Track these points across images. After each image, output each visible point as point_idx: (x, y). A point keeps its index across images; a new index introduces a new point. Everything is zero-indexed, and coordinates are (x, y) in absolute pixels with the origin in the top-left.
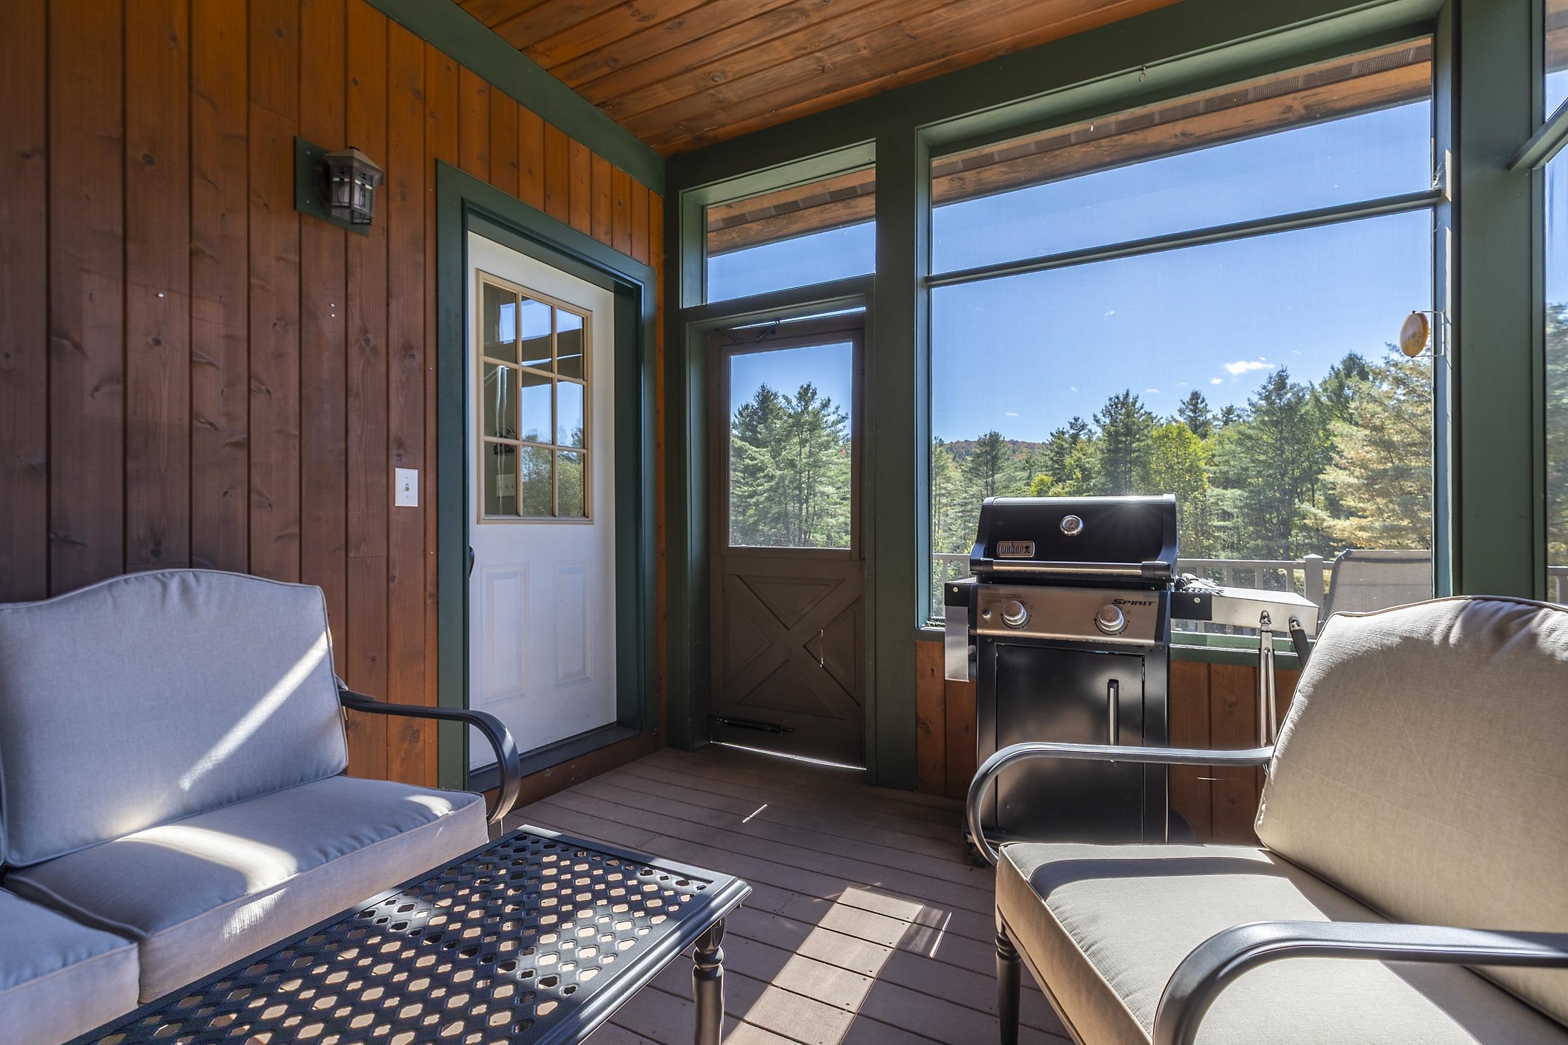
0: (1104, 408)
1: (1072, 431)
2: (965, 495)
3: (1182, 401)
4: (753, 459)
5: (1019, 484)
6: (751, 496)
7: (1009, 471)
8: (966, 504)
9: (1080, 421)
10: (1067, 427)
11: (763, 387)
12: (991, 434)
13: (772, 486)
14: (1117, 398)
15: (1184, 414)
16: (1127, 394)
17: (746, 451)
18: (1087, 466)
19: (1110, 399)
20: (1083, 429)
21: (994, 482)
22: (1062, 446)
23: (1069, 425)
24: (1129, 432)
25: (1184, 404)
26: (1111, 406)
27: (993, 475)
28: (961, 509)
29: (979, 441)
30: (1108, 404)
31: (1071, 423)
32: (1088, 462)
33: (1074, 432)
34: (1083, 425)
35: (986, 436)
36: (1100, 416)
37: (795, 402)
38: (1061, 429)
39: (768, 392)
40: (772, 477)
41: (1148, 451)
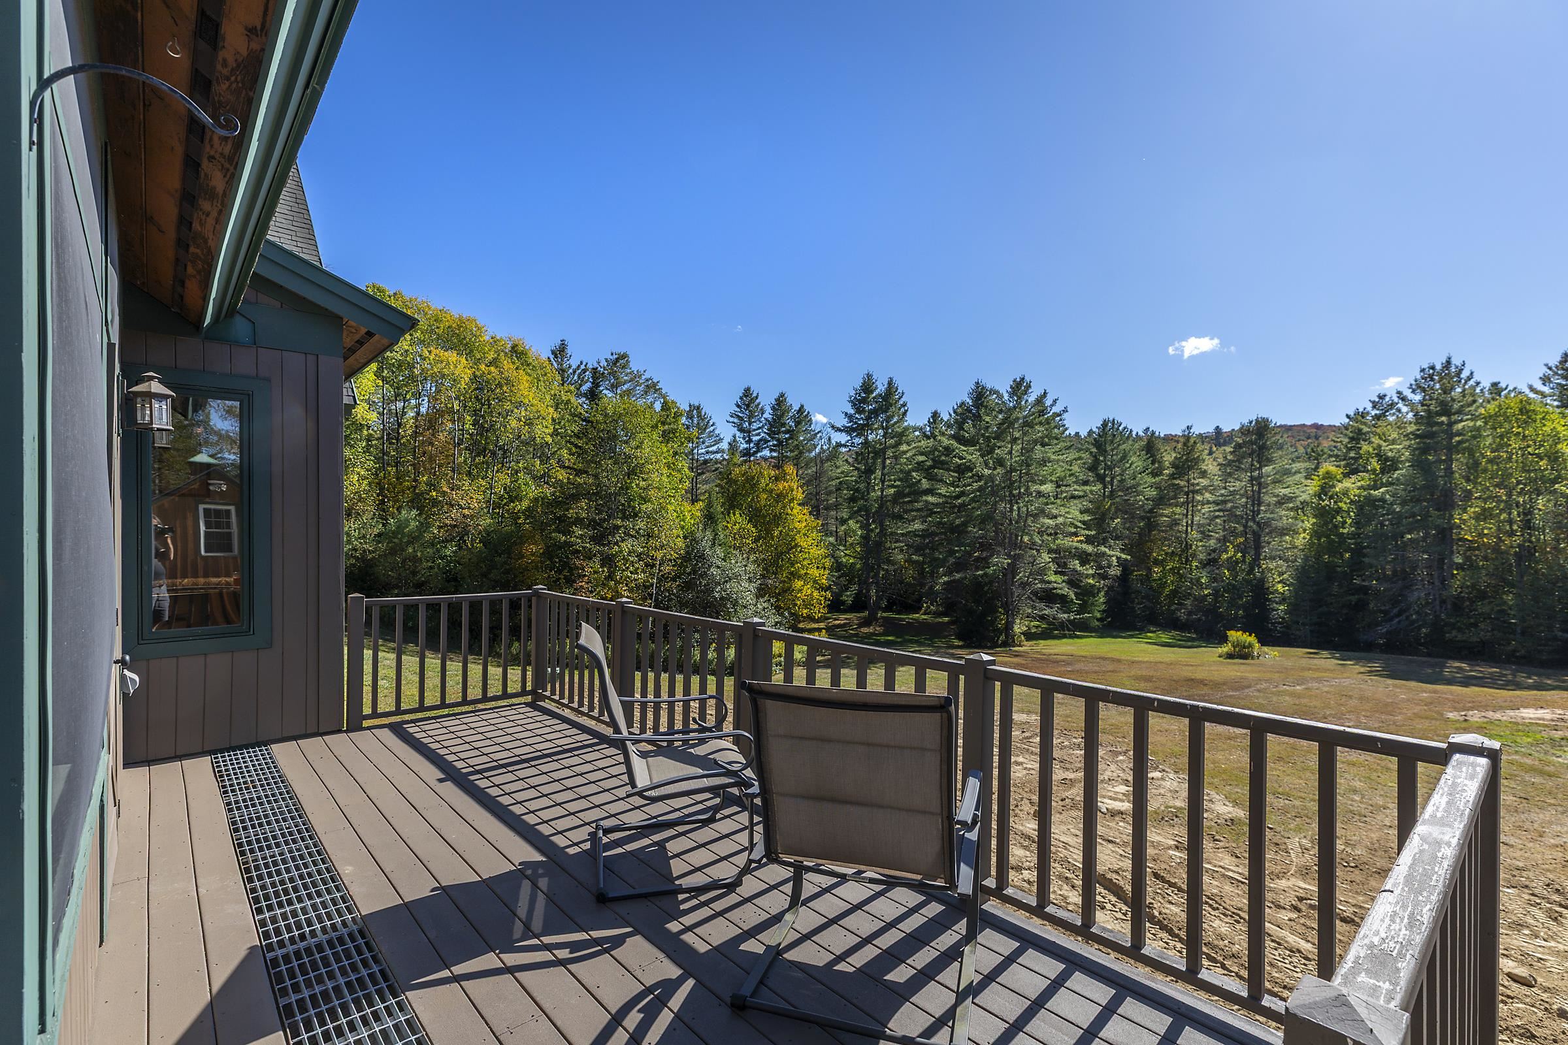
0: (1414, 383)
1: (1374, 412)
2: (1223, 491)
3: (1546, 365)
4: (961, 458)
5: (1298, 477)
6: (957, 497)
7: (1285, 463)
8: (1225, 502)
9: (1387, 399)
10: (1369, 407)
11: (978, 383)
12: (1257, 420)
13: (981, 486)
14: (1433, 368)
15: (1550, 382)
16: (1449, 362)
17: (954, 451)
18: (1390, 454)
19: (1423, 370)
20: (1391, 409)
21: (1260, 476)
22: (1360, 430)
23: (1371, 405)
24: (1446, 410)
25: (1550, 369)
26: (1425, 379)
27: (1260, 468)
28: (1217, 508)
29: (1241, 428)
30: (1418, 377)
31: (1373, 402)
32: (1391, 450)
33: (1378, 412)
34: (1392, 404)
35: (1251, 422)
36: (1408, 393)
37: (1006, 396)
38: (1361, 410)
39: (983, 388)
40: (980, 477)
41: (1477, 433)
